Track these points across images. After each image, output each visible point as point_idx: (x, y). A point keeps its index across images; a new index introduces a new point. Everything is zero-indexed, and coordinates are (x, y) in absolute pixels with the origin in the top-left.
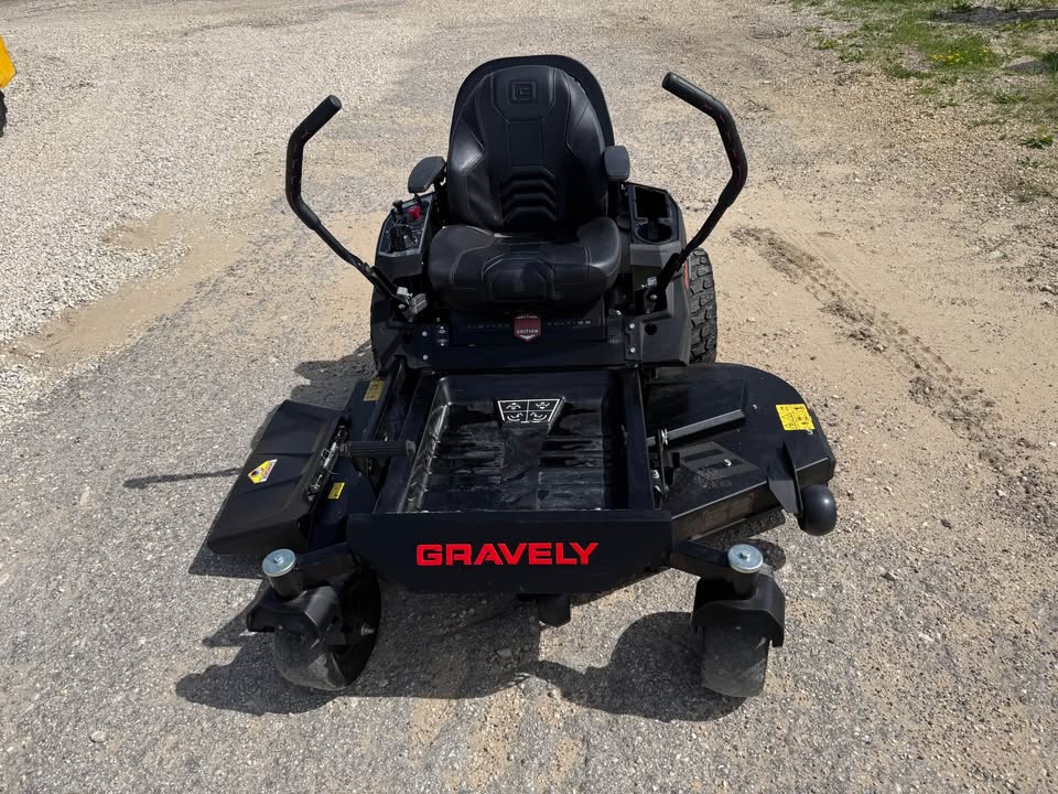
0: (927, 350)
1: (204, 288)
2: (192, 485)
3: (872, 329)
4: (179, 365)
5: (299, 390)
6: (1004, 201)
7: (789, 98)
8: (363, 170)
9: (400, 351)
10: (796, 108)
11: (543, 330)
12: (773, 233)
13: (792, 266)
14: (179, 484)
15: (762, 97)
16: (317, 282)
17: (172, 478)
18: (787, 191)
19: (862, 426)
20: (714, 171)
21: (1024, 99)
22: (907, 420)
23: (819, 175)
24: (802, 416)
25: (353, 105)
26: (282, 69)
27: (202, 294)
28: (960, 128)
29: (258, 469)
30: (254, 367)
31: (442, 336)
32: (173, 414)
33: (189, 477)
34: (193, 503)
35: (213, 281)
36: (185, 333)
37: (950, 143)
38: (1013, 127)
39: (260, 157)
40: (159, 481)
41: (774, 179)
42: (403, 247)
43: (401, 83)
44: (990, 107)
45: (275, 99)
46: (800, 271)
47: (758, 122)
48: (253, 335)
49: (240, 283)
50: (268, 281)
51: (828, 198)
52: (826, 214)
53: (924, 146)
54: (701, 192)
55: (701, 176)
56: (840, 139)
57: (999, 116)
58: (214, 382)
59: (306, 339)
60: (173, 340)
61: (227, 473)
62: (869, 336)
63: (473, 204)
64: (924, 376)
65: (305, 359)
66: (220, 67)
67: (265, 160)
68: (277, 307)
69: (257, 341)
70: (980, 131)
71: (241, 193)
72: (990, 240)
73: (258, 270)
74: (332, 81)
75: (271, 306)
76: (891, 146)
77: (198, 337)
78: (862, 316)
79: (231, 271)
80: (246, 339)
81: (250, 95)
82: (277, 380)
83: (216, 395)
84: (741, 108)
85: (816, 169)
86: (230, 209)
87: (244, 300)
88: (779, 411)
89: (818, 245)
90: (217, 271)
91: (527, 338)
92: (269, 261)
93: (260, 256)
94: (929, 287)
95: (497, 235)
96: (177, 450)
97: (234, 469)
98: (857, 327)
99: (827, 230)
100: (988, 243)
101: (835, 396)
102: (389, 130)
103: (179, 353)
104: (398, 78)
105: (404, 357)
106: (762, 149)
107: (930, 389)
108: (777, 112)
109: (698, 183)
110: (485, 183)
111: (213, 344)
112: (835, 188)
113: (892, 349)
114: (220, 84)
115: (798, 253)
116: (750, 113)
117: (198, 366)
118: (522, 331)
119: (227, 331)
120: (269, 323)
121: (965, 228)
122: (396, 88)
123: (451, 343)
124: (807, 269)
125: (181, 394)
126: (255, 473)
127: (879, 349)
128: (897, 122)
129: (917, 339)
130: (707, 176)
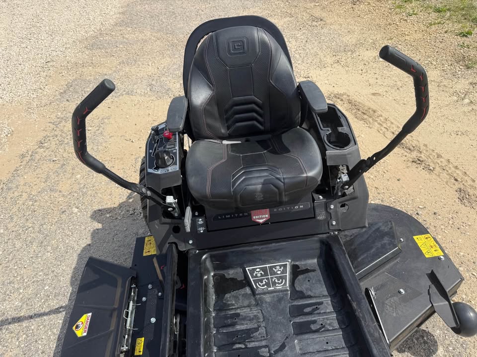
0: (456, 168)
1: (25, 158)
2: (34, 324)
3: (422, 156)
4: (15, 220)
5: (95, 233)
6: (459, 69)
7: (331, 13)
8: (111, 69)
9: (172, 239)
10: (336, 18)
11: (271, 215)
12: (348, 96)
13: (365, 117)
14: (25, 324)
15: (318, 13)
16: (95, 148)
17: (19, 320)
18: (347, 69)
19: (442, 227)
20: (306, 58)
21: (449, 10)
22: (465, 220)
23: (360, 57)
24: (432, 244)
25: (98, 28)
26: (55, 8)
27: (24, 163)
28: (423, 28)
29: (79, 323)
30: (64, 216)
31: (201, 226)
32: (14, 261)
33: (31, 317)
34: (36, 341)
35: (30, 153)
36: (16, 194)
37: (420, 35)
38: (449, 26)
39: (49, 64)
40: (10, 323)
41: (338, 62)
42: (165, 165)
43: (123, 13)
44: (434, 15)
45: (53, 26)
46: (371, 120)
47: (319, 28)
48: (60, 191)
49: (47, 153)
50: (65, 150)
51: (369, 72)
52: (372, 81)
53: (407, 38)
54: (302, 72)
55: (300, 62)
56: (364, 35)
57: (440, 20)
58: (40, 231)
59: (94, 192)
60: (9, 200)
61: (57, 311)
62: (422, 161)
63: (209, 126)
64: (462, 187)
65: (96, 208)
66: (19, 9)
67: (52, 66)
68: (73, 169)
69: (63, 196)
70: (433, 28)
71: (41, 89)
72: (460, 92)
73: (57, 142)
74: (85, 14)
75: (69, 168)
76: (391, 39)
77: (25, 195)
78: (414, 147)
79: (41, 144)
80: (56, 195)
81: (38, 25)
82: (80, 226)
83: (42, 243)
84: (309, 20)
85: (358, 54)
86: (35, 100)
87: (51, 165)
88: (416, 240)
89: (374, 102)
90: (32, 144)
91: (261, 221)
92: (64, 135)
93: (58, 132)
94: (441, 125)
95: (225, 142)
96: (20, 293)
97: (61, 307)
98: (415, 154)
99: (375, 92)
100: (459, 94)
101: (421, 207)
102: (122, 43)
103: (14, 210)
104: (121, 10)
105: (175, 243)
106: (327, 44)
107: (469, 195)
108: (328, 21)
109: (299, 66)
110: (215, 110)
111: (36, 201)
112: (370, 65)
113: (438, 169)
114: (20, 19)
115: (366, 108)
116: (314, 23)
117: (27, 220)
118: (257, 217)
119: (44, 190)
120: (69, 182)
121: (444, 86)
122: (121, 16)
123: (208, 230)
124: (374, 118)
125: (18, 244)
126: (77, 327)
127: (431, 170)
128: (390, 24)
129: (448, 161)
130: (303, 62)
